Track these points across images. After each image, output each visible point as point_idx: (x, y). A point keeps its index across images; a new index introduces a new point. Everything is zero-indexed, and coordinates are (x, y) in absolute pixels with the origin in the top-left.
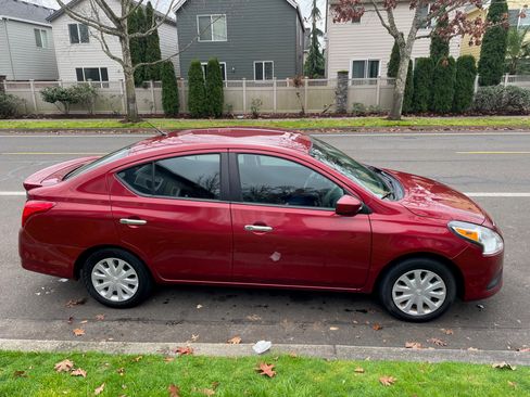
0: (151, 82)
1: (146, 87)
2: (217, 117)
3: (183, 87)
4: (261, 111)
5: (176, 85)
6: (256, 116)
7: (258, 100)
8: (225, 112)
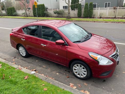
0: (76, 9)
1: (75, 10)
2: (90, 18)
3: (83, 10)
4: (102, 16)
5: (81, 9)
6: (101, 18)
7: (102, 13)
8: (93, 16)
